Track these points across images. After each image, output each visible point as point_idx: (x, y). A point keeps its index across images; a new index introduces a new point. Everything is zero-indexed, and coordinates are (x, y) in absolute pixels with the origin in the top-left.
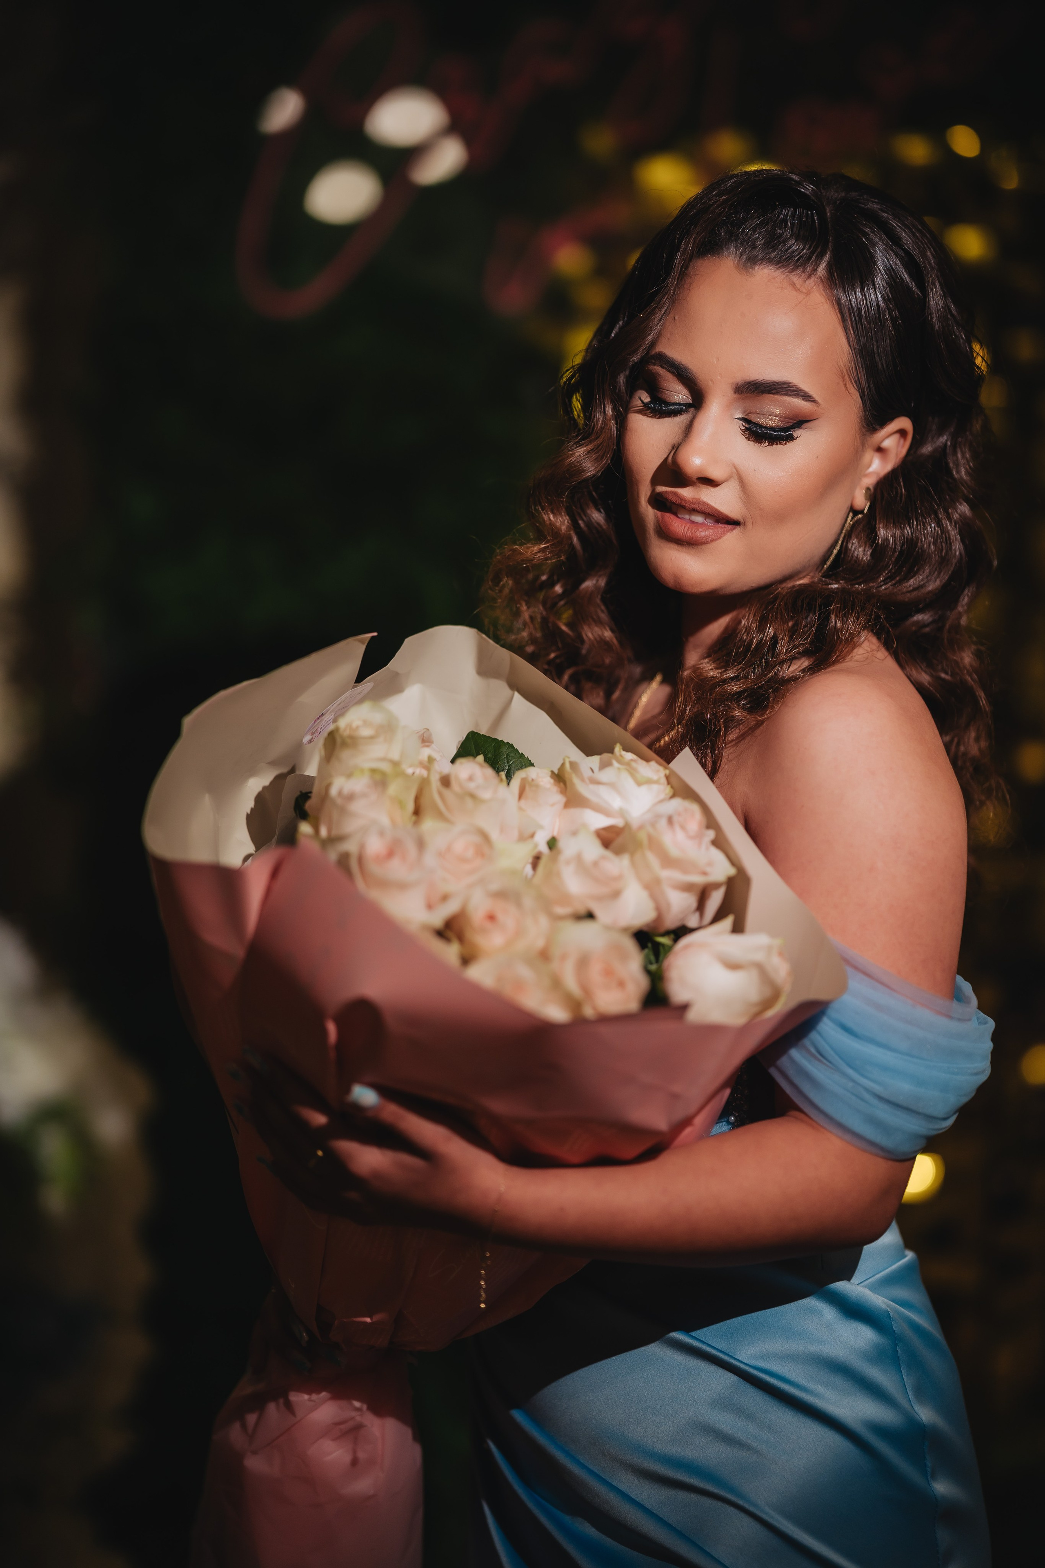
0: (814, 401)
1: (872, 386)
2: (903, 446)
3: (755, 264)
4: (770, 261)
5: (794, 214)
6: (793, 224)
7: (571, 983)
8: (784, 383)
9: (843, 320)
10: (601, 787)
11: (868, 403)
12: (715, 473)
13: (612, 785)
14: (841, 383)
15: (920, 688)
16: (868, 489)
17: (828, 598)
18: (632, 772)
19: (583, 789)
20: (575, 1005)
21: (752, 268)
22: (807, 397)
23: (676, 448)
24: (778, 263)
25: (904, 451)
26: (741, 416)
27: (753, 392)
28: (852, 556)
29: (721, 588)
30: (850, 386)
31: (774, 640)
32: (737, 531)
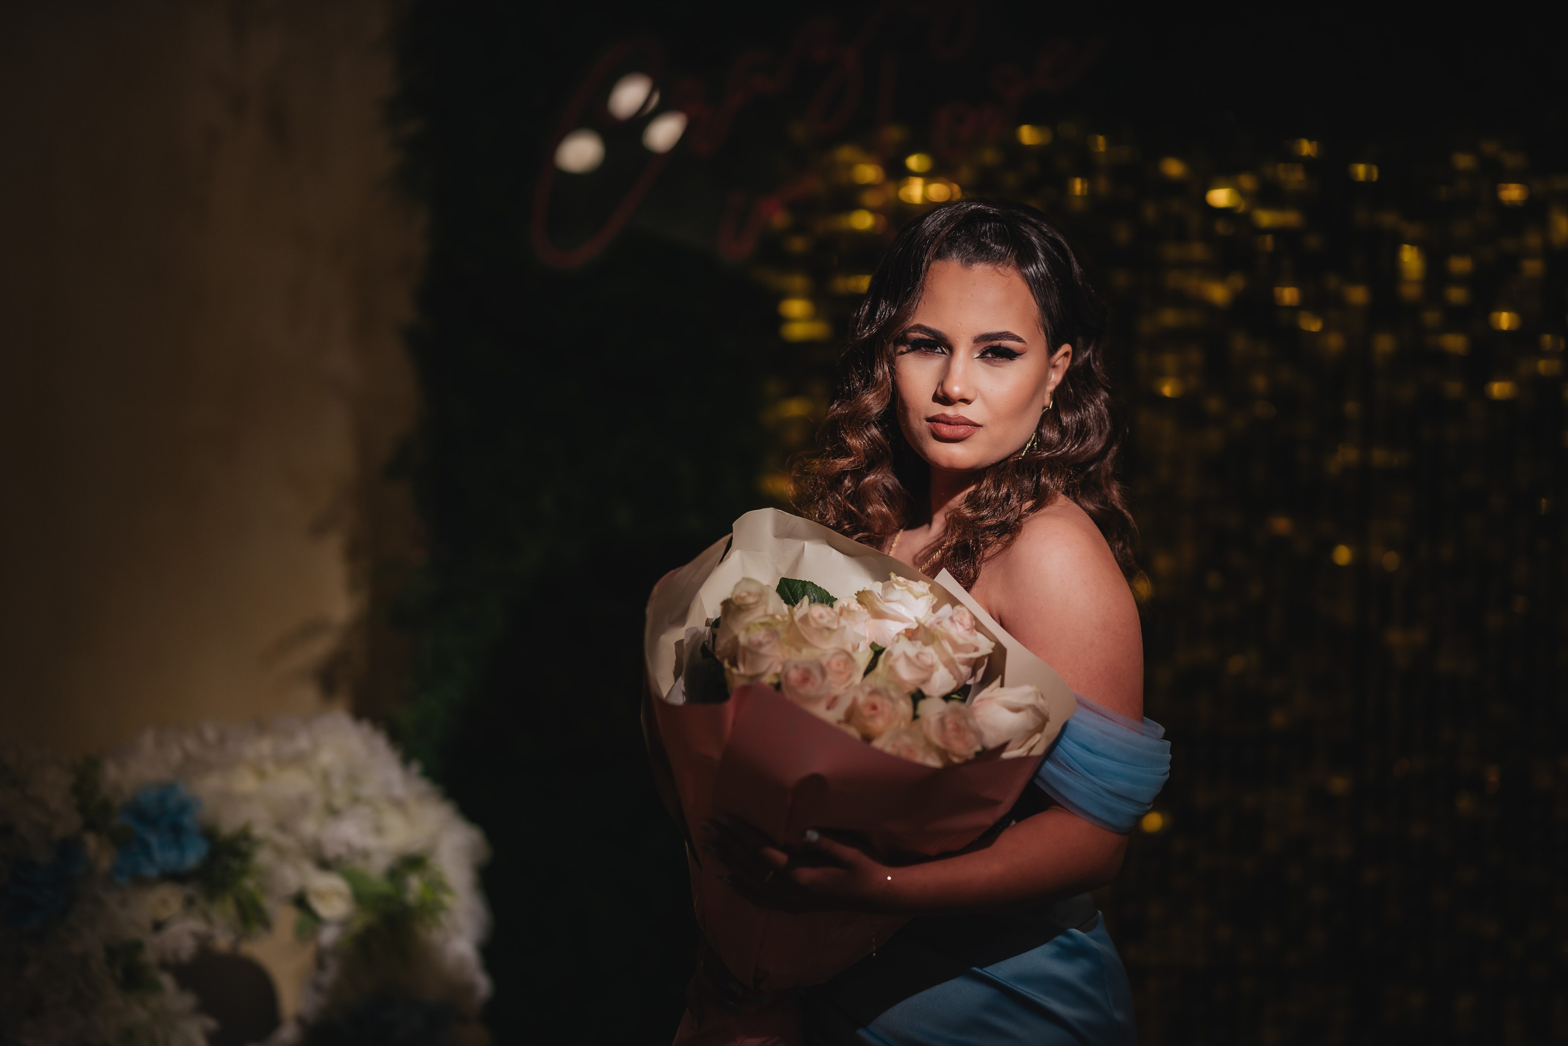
0: (1024, 342)
1: (1051, 327)
2: (1067, 361)
3: (972, 263)
4: (982, 260)
5: (990, 228)
6: (991, 235)
7: (936, 740)
8: (1004, 333)
9: (1031, 289)
10: (891, 603)
11: (1050, 338)
12: (968, 396)
13: (899, 602)
14: (1036, 329)
15: (1091, 514)
16: (1051, 393)
17: (1040, 463)
18: (910, 590)
19: (884, 607)
20: (943, 753)
21: (971, 266)
22: (1019, 340)
23: (941, 384)
24: (987, 260)
25: (1067, 365)
26: (978, 356)
27: (986, 340)
28: (1046, 436)
29: (977, 466)
30: (1040, 329)
31: (1008, 496)
32: (981, 429)
